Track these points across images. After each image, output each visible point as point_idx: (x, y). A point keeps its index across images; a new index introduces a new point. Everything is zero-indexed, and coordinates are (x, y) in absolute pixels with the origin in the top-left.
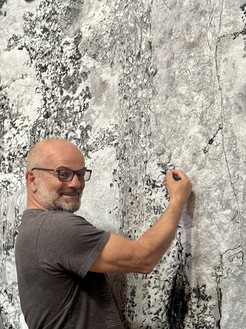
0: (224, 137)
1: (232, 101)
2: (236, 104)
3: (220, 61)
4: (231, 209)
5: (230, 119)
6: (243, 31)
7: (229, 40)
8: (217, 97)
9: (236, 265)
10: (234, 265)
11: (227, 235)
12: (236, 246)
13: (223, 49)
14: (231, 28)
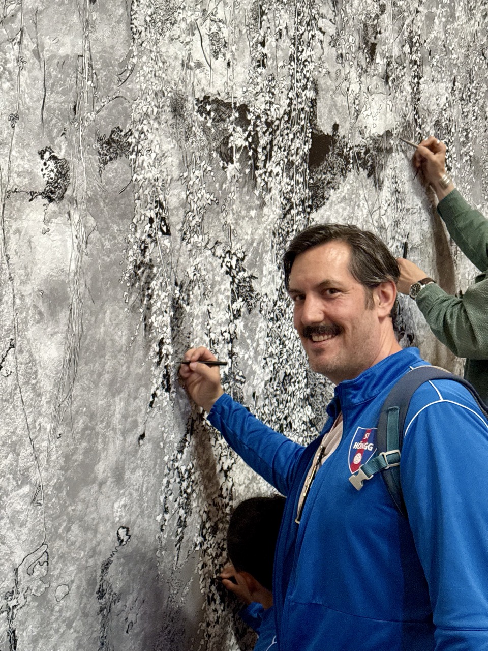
0: (18, 361)
1: (28, 300)
2: (35, 306)
3: (9, 231)
4: (31, 484)
5: (27, 331)
6: (43, 193)
7: (23, 201)
8: (5, 292)
9: (39, 577)
10: (35, 580)
11: (25, 531)
12: (39, 544)
13: (14, 212)
14: (26, 181)
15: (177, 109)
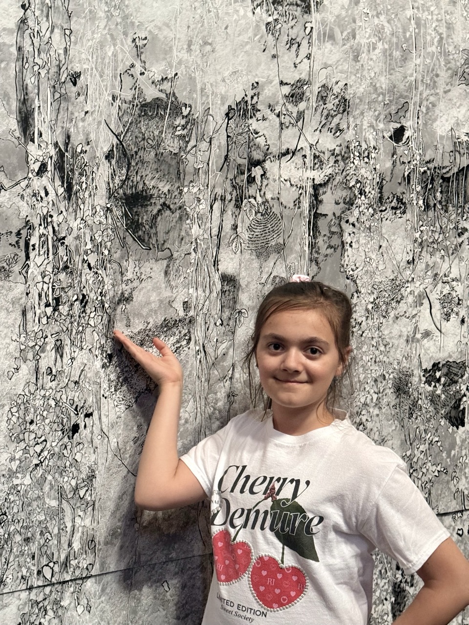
15: (401, 388)
